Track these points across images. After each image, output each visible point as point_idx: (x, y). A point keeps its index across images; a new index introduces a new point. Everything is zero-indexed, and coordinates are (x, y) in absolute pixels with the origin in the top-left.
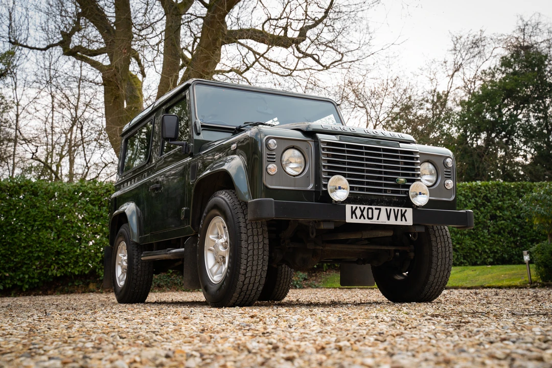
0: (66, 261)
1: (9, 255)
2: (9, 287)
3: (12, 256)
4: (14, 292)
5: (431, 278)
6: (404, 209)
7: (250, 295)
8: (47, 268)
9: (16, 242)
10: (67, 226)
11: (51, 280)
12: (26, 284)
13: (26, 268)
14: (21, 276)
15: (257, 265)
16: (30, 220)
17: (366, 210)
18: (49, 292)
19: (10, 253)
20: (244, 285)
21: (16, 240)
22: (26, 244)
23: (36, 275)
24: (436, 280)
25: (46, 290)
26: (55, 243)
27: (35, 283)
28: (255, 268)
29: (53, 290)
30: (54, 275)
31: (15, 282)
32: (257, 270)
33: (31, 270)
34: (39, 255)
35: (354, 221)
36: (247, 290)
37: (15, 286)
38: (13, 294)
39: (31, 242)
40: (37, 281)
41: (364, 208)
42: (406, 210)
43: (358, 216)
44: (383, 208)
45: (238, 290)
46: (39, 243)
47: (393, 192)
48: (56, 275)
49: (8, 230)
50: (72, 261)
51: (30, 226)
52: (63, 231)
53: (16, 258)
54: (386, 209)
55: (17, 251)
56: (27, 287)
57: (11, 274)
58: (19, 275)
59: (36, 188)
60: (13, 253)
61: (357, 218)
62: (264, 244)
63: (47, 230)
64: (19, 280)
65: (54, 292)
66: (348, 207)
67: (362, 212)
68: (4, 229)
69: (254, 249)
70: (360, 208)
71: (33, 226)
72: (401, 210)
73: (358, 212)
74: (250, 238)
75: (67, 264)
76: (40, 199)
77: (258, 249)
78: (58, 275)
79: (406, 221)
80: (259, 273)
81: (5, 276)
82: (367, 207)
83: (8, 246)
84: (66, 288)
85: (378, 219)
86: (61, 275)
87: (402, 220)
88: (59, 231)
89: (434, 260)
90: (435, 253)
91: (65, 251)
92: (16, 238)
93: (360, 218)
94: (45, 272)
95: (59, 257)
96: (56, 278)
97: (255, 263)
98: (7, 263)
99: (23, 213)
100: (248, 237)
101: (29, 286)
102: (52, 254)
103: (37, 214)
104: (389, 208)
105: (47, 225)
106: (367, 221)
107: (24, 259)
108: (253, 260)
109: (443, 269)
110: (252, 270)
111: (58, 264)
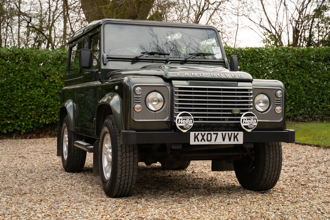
0: (53, 113)
1: (10, 107)
2: (11, 132)
3: (12, 108)
4: (15, 135)
5: (265, 176)
6: (236, 133)
7: (126, 191)
8: (38, 118)
9: (14, 98)
10: (52, 86)
11: (42, 126)
12: (24, 129)
13: (23, 117)
14: (20, 123)
15: (129, 172)
16: (24, 81)
17: (206, 135)
18: (41, 135)
19: (10, 106)
20: (120, 185)
21: (14, 96)
22: (22, 99)
23: (30, 123)
24: (269, 177)
25: (39, 134)
26: (43, 99)
27: (30, 128)
28: (127, 174)
29: (44, 133)
30: (44, 123)
31: (16, 128)
32: (129, 176)
33: (27, 118)
34: (32, 108)
35: (197, 143)
36: (123, 188)
37: (15, 131)
38: (14, 137)
39: (25, 98)
40: (32, 127)
41: (205, 134)
42: (238, 134)
43: (200, 139)
44: (220, 133)
45: (117, 188)
46: (32, 98)
47: (230, 120)
48: (46, 122)
49: (8, 88)
50: (57, 112)
51: (24, 85)
52: (49, 89)
53: (15, 110)
54: (222, 134)
55: (16, 105)
56: (24, 131)
57: (12, 121)
58: (18, 122)
59: (27, 55)
60: (12, 106)
61: (198, 141)
62: (134, 158)
63: (37, 88)
64: (18, 126)
65: (45, 135)
66: (192, 134)
67: (203, 136)
68: (5, 88)
69: (126, 162)
70: (201, 134)
71: (26, 85)
72: (234, 133)
73: (200, 137)
74: (124, 154)
75: (53, 115)
76: (31, 64)
77: (130, 161)
78: (47, 123)
79: (238, 141)
80: (131, 177)
81: (7, 123)
82: (207, 133)
83: (8, 100)
84: (53, 132)
85: (215, 141)
86: (49, 123)
87: (234, 141)
88: (46, 89)
89: (267, 163)
90: (267, 159)
91: (52, 105)
92: (14, 94)
93: (201, 141)
94: (37, 120)
95: (47, 109)
96: (45, 125)
97: (127, 171)
98: (8, 113)
99: (19, 75)
100: (123, 153)
101: (26, 131)
102: (42, 107)
103: (29, 76)
104: (224, 133)
105: (37, 84)
106: (207, 143)
107: (21, 110)
108: (126, 169)
109: (274, 169)
110: (125, 176)
111: (46, 114)
